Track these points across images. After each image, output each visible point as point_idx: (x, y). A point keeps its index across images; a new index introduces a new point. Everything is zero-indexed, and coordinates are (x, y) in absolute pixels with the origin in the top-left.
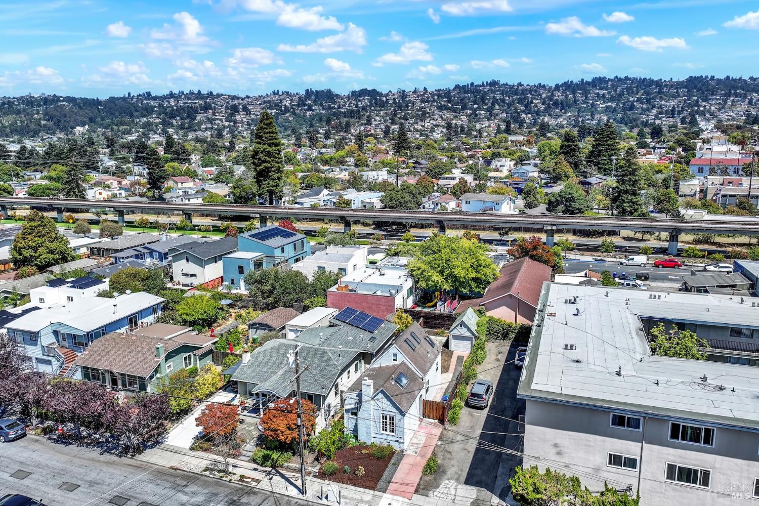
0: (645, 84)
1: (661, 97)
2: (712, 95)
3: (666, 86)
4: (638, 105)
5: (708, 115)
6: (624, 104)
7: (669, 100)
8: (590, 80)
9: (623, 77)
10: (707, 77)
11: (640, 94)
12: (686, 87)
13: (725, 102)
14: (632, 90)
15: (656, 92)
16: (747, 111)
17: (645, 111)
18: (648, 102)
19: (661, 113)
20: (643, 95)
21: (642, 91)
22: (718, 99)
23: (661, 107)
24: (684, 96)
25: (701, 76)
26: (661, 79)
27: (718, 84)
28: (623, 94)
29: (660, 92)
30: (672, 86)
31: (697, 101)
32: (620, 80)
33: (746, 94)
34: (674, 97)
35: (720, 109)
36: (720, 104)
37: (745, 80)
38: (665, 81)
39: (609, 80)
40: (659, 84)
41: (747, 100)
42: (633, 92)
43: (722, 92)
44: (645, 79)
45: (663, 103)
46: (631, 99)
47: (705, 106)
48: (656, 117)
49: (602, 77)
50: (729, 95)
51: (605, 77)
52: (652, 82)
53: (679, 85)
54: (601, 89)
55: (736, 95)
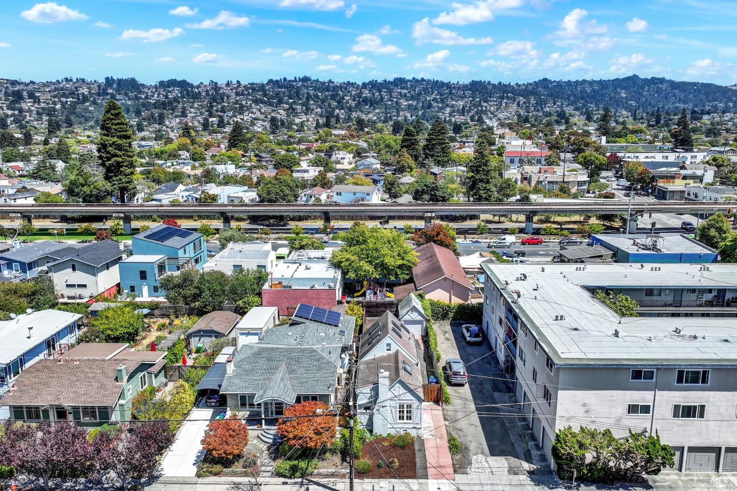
0: (437, 85)
1: (451, 97)
2: (490, 97)
3: (454, 87)
4: (435, 104)
5: (490, 115)
6: (423, 103)
7: (458, 100)
8: (392, 80)
9: (419, 79)
10: (485, 82)
11: (434, 94)
12: (470, 90)
13: (501, 104)
14: (428, 90)
15: (447, 93)
16: (517, 112)
17: (441, 109)
18: (442, 101)
19: (454, 112)
20: (437, 95)
21: (436, 92)
22: (495, 101)
23: (453, 106)
24: (470, 97)
25: (481, 81)
26: (450, 82)
27: (493, 88)
28: (421, 94)
29: (450, 93)
30: (459, 88)
31: (480, 102)
32: (417, 81)
33: (515, 97)
34: (462, 97)
35: (497, 109)
36: (497, 105)
37: (512, 86)
38: (453, 84)
39: (409, 81)
40: (448, 85)
41: (516, 103)
42: (429, 92)
43: (498, 95)
44: (437, 81)
45: (454, 102)
46: (428, 99)
47: (486, 107)
48: (450, 115)
49: (402, 77)
50: (502, 98)
51: (404, 78)
52: (443, 84)
53: (464, 88)
54: (402, 88)
55: (508, 98)
